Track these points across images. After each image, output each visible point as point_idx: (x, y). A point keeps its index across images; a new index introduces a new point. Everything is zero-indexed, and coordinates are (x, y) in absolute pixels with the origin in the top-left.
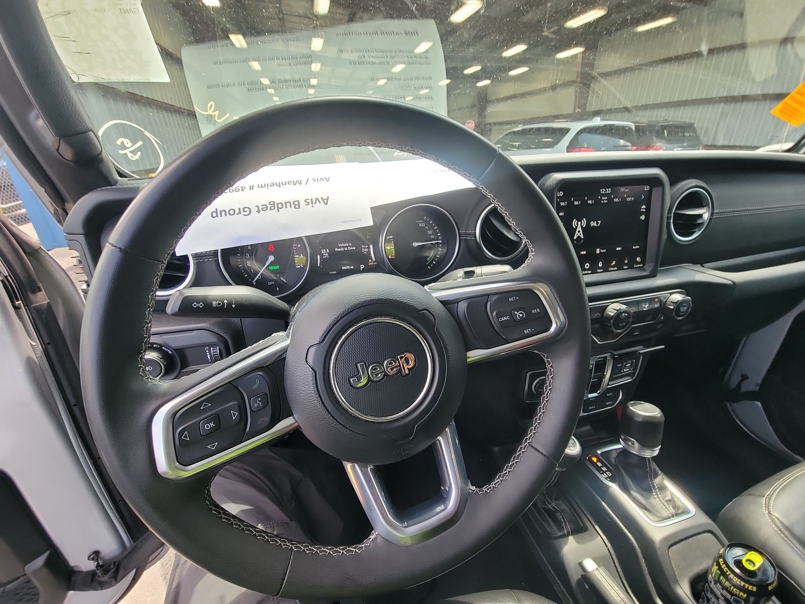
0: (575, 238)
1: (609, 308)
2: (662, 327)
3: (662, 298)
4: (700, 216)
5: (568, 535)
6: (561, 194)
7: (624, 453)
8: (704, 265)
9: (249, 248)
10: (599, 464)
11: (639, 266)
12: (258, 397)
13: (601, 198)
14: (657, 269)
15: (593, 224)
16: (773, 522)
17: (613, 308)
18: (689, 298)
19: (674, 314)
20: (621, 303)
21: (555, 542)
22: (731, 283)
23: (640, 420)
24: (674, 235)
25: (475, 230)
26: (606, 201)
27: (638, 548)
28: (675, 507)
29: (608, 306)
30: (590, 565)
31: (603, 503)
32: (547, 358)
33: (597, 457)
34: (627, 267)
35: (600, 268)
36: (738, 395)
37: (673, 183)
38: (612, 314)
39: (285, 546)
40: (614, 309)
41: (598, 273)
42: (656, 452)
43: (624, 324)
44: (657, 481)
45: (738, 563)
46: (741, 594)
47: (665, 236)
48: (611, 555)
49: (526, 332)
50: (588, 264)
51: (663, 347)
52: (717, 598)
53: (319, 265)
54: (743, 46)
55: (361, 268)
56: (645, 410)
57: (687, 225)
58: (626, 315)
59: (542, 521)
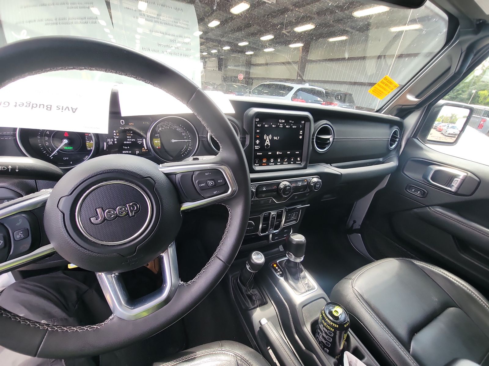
0: (265, 145)
1: (281, 184)
2: (308, 195)
3: (308, 180)
4: (329, 139)
5: (257, 307)
6: (258, 120)
7: (288, 261)
8: (332, 164)
9: (48, 133)
10: (277, 268)
11: (299, 162)
12: (21, 231)
13: (279, 125)
14: (307, 165)
15: (275, 138)
16: (354, 292)
17: (284, 183)
18: (321, 180)
19: (313, 188)
20: (288, 182)
21: (250, 312)
22: (340, 174)
23: (295, 243)
24: (316, 148)
25: (207, 135)
26: (282, 127)
27: (289, 309)
28: (308, 287)
29: (281, 182)
30: (264, 321)
31: (276, 288)
32: (229, 208)
33: (276, 264)
34: (293, 163)
35: (279, 162)
36: (352, 231)
37: (316, 121)
38: (282, 187)
39: (42, 328)
40: (283, 185)
41: (278, 165)
42: (302, 259)
43: (288, 192)
44: (302, 274)
45: (331, 313)
46: (332, 329)
47: (311, 148)
48: (277, 315)
49: (215, 193)
50: (273, 160)
51: (309, 205)
52: (322, 332)
53: (105, 149)
54: (364, 58)
55: (137, 153)
56: (298, 238)
57: (322, 143)
58: (289, 188)
59: (245, 302)
